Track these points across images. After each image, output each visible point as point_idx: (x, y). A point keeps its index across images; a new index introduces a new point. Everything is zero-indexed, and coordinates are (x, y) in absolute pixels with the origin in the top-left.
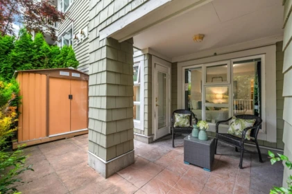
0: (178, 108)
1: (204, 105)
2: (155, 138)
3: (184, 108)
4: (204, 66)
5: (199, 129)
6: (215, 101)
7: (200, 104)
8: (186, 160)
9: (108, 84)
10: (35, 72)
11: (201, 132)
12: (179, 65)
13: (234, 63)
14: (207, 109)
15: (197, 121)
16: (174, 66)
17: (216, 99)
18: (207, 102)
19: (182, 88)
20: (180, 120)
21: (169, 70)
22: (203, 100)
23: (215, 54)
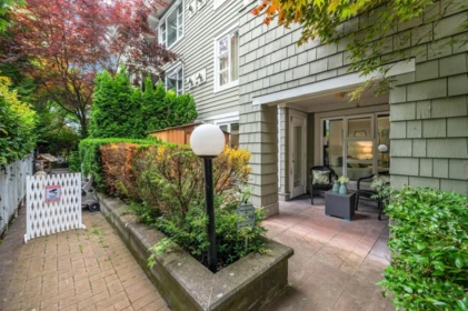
0: (316, 164)
1: (345, 161)
2: (291, 196)
3: (322, 164)
4: (345, 119)
5: (339, 184)
6: (362, 157)
7: (340, 160)
8: (327, 213)
9: (262, 143)
10: (177, 129)
11: (342, 187)
12: (316, 116)
13: (379, 116)
14: (349, 166)
15: (337, 178)
16: (311, 117)
17: (363, 153)
18: (348, 157)
19: (320, 141)
20: (319, 177)
21: (305, 121)
22: (344, 155)
23: (358, 107)
